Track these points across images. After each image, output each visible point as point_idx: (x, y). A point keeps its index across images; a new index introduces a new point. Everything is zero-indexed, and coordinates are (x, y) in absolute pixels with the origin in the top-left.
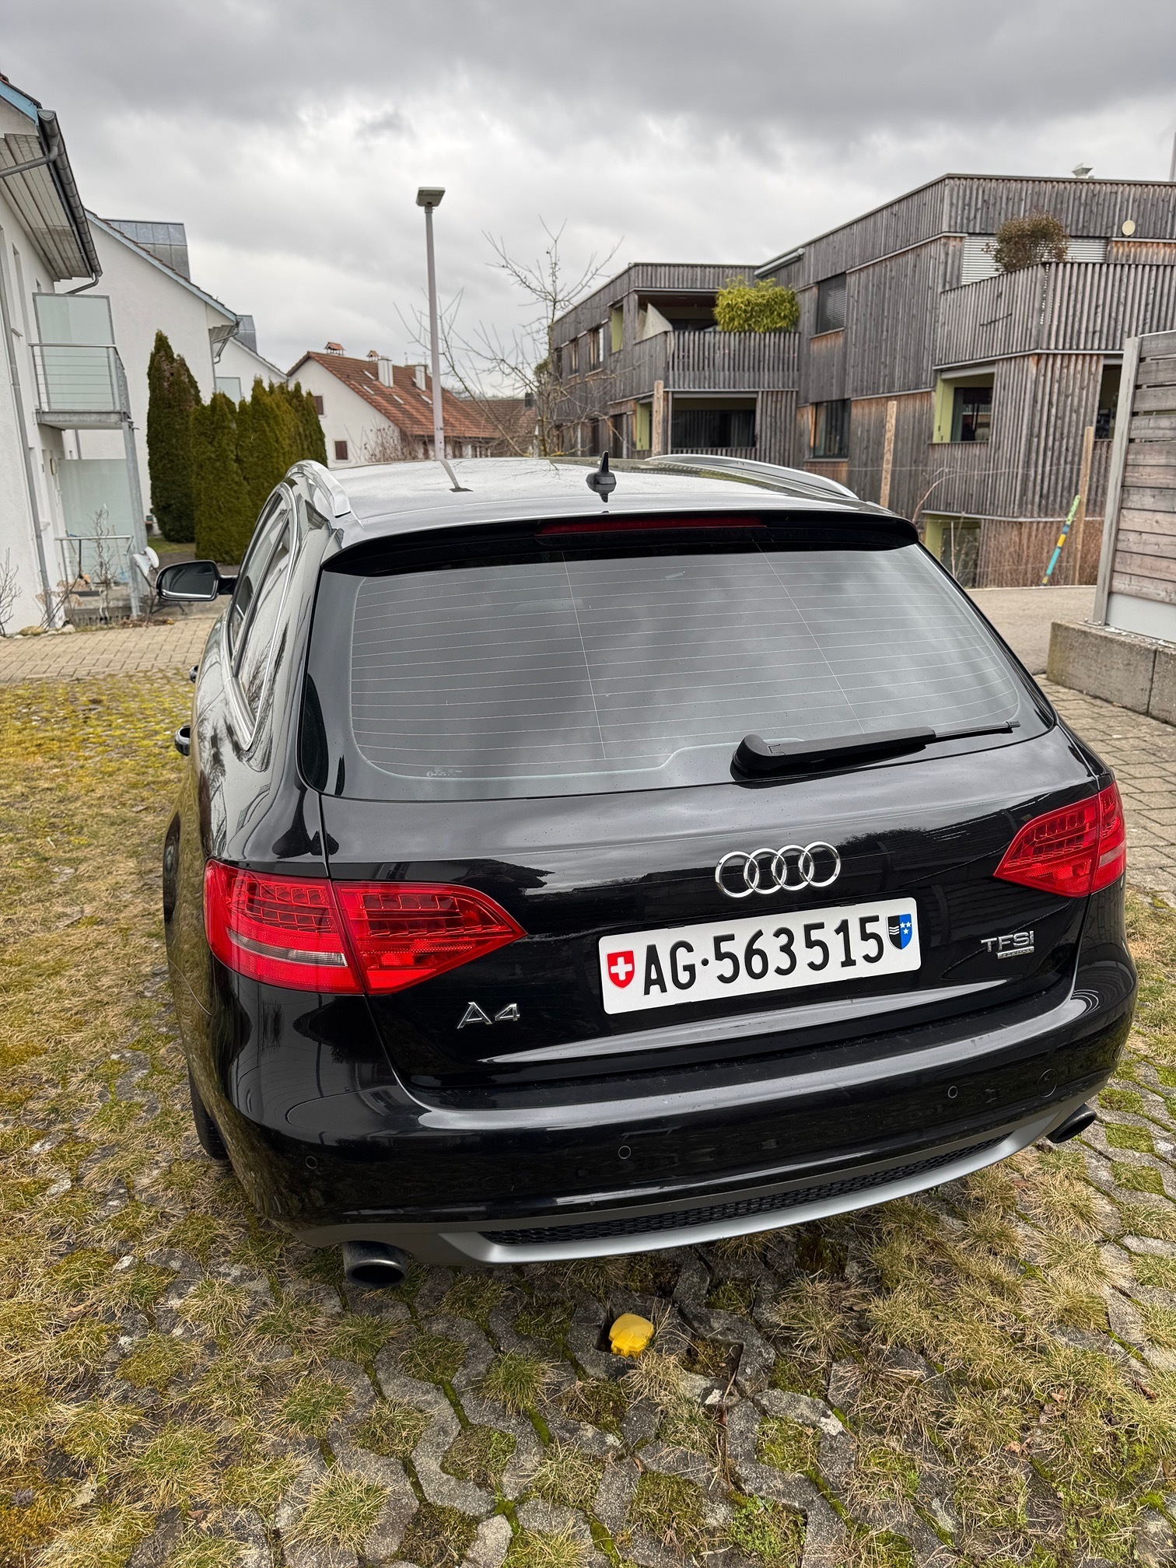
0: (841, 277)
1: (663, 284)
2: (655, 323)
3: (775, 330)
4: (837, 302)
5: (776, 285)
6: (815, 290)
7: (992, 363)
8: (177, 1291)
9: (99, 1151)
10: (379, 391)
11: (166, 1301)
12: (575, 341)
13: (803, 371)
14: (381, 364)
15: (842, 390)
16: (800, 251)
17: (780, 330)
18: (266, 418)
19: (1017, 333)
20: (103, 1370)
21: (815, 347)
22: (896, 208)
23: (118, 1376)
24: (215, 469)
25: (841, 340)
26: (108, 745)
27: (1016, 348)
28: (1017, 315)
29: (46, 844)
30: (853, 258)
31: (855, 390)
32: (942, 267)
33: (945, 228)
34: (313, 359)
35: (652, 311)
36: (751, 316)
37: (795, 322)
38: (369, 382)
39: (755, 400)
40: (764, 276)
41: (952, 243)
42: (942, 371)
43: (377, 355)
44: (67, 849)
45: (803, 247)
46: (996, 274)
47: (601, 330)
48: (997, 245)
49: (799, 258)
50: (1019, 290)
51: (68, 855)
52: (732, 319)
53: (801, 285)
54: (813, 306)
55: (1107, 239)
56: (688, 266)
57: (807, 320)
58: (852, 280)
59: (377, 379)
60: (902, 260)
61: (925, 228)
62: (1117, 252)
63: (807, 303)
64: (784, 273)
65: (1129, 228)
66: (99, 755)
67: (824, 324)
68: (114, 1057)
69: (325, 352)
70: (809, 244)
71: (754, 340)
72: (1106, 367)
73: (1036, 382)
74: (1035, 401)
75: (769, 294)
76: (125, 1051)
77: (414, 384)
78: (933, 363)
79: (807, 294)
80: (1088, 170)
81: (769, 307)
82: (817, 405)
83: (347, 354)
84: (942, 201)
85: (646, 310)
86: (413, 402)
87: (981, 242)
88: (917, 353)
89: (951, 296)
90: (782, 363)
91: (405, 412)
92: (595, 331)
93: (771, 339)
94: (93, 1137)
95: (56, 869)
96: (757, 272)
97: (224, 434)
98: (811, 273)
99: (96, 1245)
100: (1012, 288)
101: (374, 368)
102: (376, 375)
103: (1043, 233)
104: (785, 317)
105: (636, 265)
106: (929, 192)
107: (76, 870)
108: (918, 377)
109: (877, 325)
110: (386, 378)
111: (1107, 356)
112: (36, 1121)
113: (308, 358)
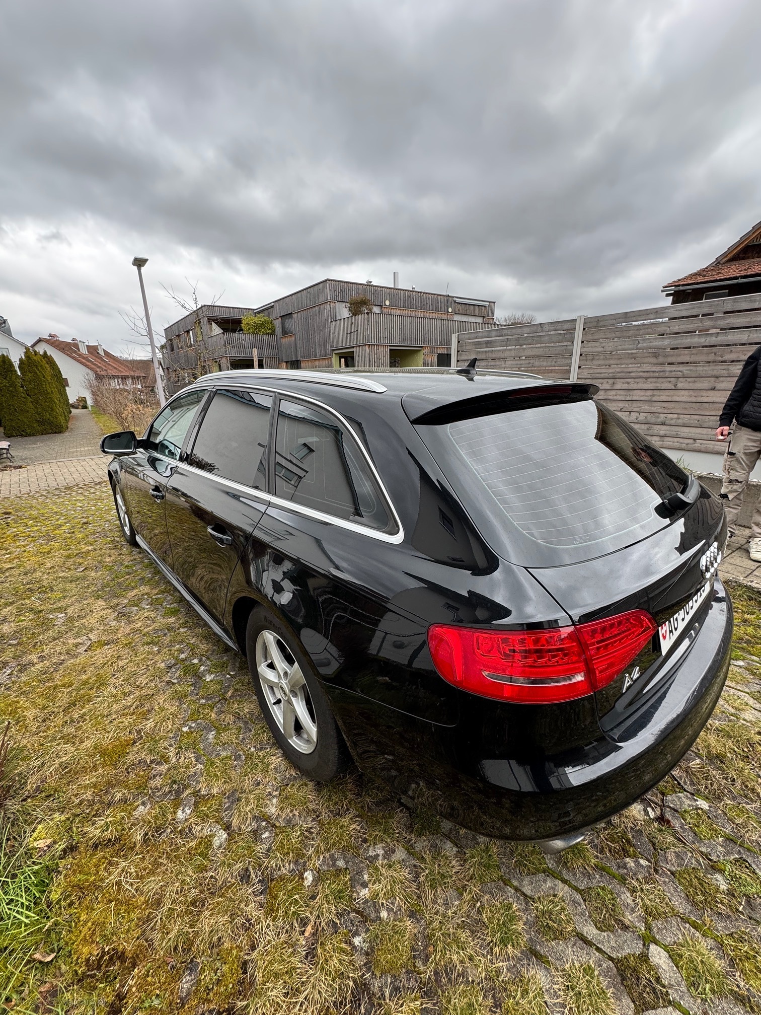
0: (290, 315)
1: (217, 314)
2: (216, 330)
3: (267, 334)
4: (289, 323)
5: (264, 316)
6: (280, 319)
7: (353, 347)
8: (358, 883)
9: (226, 800)
10: (81, 356)
11: (358, 895)
12: (179, 336)
13: (279, 349)
14: (79, 344)
15: (297, 357)
16: (272, 304)
17: (268, 334)
18: (37, 367)
19: (360, 337)
20: (363, 975)
21: (283, 341)
22: (309, 290)
23: (378, 975)
24: (10, 391)
25: (293, 338)
26: (33, 537)
27: (361, 342)
28: (360, 330)
29: (34, 601)
30: (294, 308)
31: (302, 357)
32: (329, 312)
33: (329, 299)
34: (43, 341)
35: (214, 325)
36: (257, 328)
37: (274, 331)
38: (75, 352)
39: (262, 360)
40: (259, 313)
41: (332, 304)
42: (334, 350)
43: (76, 340)
44: (52, 603)
45: (273, 302)
46: (349, 316)
47: (191, 332)
48: (349, 306)
49: (272, 307)
50: (359, 321)
51: (55, 606)
52: (249, 329)
53: (274, 317)
54: (280, 326)
55: (381, 306)
56: (227, 307)
57: (278, 330)
58: (295, 316)
59: (79, 351)
60: (314, 309)
61: (321, 300)
62: (385, 311)
63: (278, 324)
64: (266, 312)
65: (387, 303)
66: (31, 543)
67: (285, 332)
68: (185, 729)
69: (49, 338)
70: (276, 301)
71: (259, 337)
72: (390, 350)
73: (369, 354)
74: (370, 361)
75: (262, 320)
76: (189, 723)
77: (98, 353)
78: (331, 347)
79: (277, 321)
80: (371, 282)
81: (263, 325)
82: (287, 362)
83: (60, 339)
84: (326, 288)
85: (211, 324)
86: (100, 361)
87: (343, 304)
88: (324, 343)
89: (334, 323)
90: (270, 346)
91: (96, 365)
92: (188, 332)
93: (265, 337)
94: (215, 791)
95: (51, 616)
96: (255, 311)
97: (12, 374)
98: (277, 312)
99: (279, 873)
100: (357, 321)
101: (77, 346)
102: (78, 349)
103: (364, 303)
104: (270, 329)
105: (205, 306)
106: (321, 285)
107: (66, 613)
108: (326, 352)
109: (307, 333)
110: (84, 351)
111: (390, 346)
112: (166, 795)
113: (40, 340)
